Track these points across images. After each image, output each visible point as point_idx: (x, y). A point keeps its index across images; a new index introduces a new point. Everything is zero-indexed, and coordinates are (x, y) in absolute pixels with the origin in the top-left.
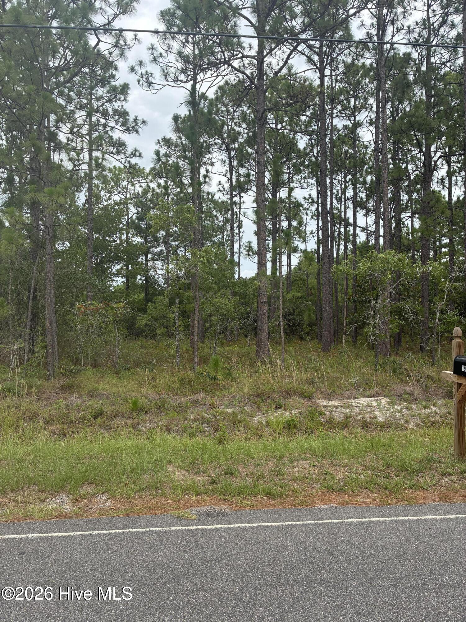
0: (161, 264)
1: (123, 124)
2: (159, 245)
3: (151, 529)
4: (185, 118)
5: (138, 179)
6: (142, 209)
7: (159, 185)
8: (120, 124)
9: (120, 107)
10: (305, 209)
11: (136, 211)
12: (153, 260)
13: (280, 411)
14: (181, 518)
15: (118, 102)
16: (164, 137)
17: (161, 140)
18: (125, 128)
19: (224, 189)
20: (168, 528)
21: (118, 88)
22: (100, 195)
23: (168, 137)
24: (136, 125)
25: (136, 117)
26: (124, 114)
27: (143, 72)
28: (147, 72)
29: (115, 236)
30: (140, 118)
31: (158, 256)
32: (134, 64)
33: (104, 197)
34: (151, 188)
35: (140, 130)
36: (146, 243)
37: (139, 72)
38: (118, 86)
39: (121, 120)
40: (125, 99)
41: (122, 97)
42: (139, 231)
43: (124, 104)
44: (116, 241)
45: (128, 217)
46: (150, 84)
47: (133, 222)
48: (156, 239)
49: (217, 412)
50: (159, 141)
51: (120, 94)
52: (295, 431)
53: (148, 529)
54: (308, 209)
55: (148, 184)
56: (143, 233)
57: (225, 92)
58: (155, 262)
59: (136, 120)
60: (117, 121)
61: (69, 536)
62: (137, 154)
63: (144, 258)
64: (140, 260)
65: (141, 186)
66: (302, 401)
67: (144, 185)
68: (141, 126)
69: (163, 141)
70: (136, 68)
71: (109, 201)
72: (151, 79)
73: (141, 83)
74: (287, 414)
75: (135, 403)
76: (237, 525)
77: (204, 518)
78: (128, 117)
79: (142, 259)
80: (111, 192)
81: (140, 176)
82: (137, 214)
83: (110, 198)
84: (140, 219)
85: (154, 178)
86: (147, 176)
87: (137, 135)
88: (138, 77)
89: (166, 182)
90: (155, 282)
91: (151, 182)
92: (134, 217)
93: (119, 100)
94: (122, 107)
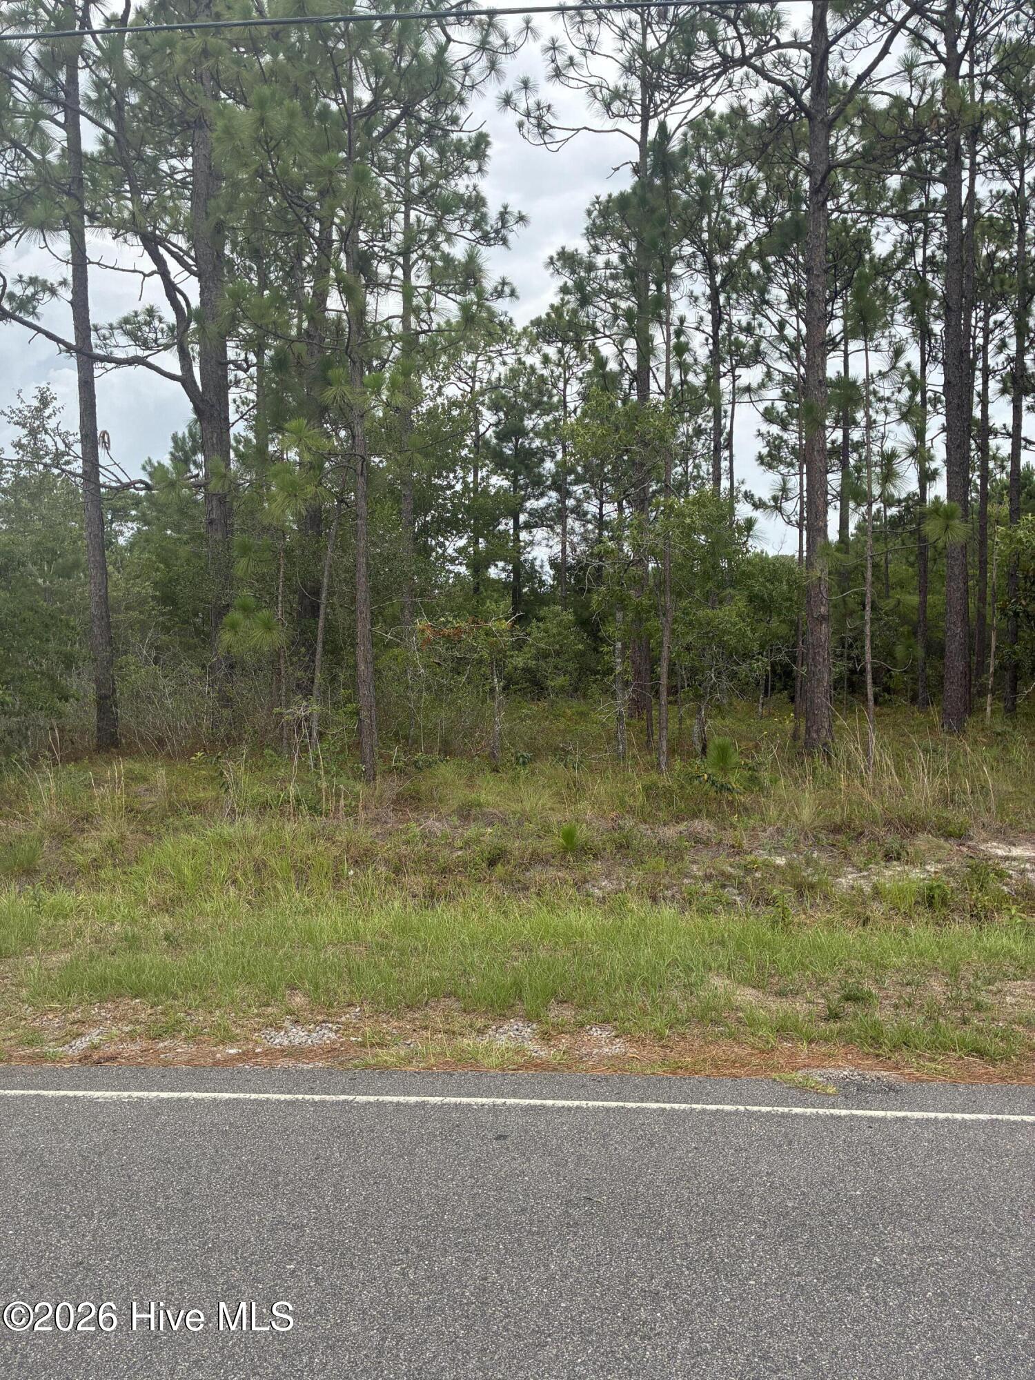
0: (546, 535)
1: (476, 226)
2: (542, 495)
3: (749, 1108)
4: (608, 202)
5: (498, 347)
6: (506, 414)
7: (546, 360)
8: (468, 227)
9: (471, 189)
10: (880, 400)
11: (493, 419)
12: (528, 526)
13: (897, 867)
14: (803, 1088)
15: (465, 176)
16: (563, 248)
17: (556, 257)
18: (478, 234)
19: (695, 360)
20: (786, 1110)
21: (464, 145)
22: (421, 385)
23: (569, 249)
24: (503, 227)
25: (505, 207)
26: (476, 203)
27: (532, 103)
28: (538, 105)
29: (451, 475)
30: (514, 209)
31: (539, 519)
32: (511, 89)
33: (428, 391)
34: (528, 364)
35: (511, 237)
36: (515, 490)
37: (522, 106)
38: (465, 140)
39: (471, 218)
40: (480, 170)
41: (473, 165)
42: (501, 463)
43: (476, 179)
44: (453, 487)
45: (477, 432)
46: (544, 129)
47: (487, 443)
48: (537, 481)
49: (754, 862)
50: (551, 258)
51: (470, 158)
52: (945, 911)
53: (741, 1108)
54: (888, 399)
55: (519, 359)
56: (511, 468)
57: (705, 135)
58: (535, 531)
59: (503, 216)
60: (462, 220)
61: (577, 1107)
62: (507, 290)
63: (511, 523)
64: (501, 527)
65: (504, 363)
66: (947, 845)
67: (511, 360)
68: (515, 227)
69: (558, 260)
70: (515, 97)
71: (439, 400)
72: (549, 119)
73: (525, 130)
74: (916, 874)
75: (569, 836)
76: (941, 1116)
77: (855, 1092)
78: (484, 210)
79: (506, 525)
80: (443, 379)
81: (500, 340)
82: (496, 425)
83: (440, 393)
84: (502, 437)
85: (533, 343)
86: (518, 340)
87: (503, 247)
88: (519, 117)
89: (561, 351)
90: (533, 574)
91: (528, 352)
92: (490, 433)
93: (467, 171)
94: (475, 187)
